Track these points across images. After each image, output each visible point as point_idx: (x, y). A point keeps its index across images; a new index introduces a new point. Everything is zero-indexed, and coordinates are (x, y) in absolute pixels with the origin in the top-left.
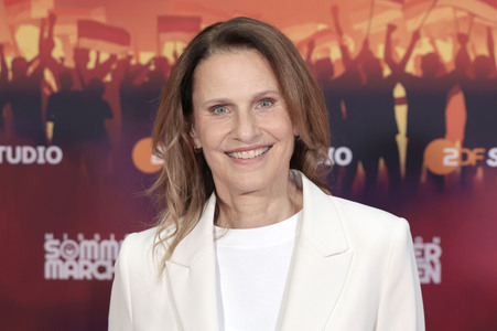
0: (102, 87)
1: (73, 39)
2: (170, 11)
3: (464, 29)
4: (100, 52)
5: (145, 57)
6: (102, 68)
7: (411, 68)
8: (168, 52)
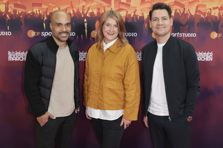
0: (20, 19)
1: (13, 8)
2: (35, 2)
3: (99, 7)
4: (20, 11)
5: (29, 12)
6: (20, 14)
7: (88, 15)
8: (35, 11)
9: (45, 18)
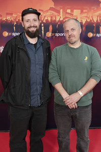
2: (8, 12)
3: (52, 16)
7: (44, 21)
8: (8, 18)
9: (15, 23)
